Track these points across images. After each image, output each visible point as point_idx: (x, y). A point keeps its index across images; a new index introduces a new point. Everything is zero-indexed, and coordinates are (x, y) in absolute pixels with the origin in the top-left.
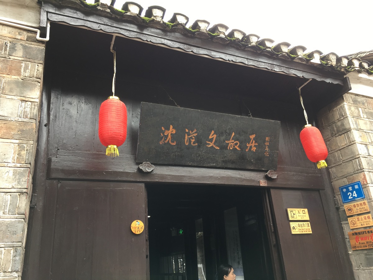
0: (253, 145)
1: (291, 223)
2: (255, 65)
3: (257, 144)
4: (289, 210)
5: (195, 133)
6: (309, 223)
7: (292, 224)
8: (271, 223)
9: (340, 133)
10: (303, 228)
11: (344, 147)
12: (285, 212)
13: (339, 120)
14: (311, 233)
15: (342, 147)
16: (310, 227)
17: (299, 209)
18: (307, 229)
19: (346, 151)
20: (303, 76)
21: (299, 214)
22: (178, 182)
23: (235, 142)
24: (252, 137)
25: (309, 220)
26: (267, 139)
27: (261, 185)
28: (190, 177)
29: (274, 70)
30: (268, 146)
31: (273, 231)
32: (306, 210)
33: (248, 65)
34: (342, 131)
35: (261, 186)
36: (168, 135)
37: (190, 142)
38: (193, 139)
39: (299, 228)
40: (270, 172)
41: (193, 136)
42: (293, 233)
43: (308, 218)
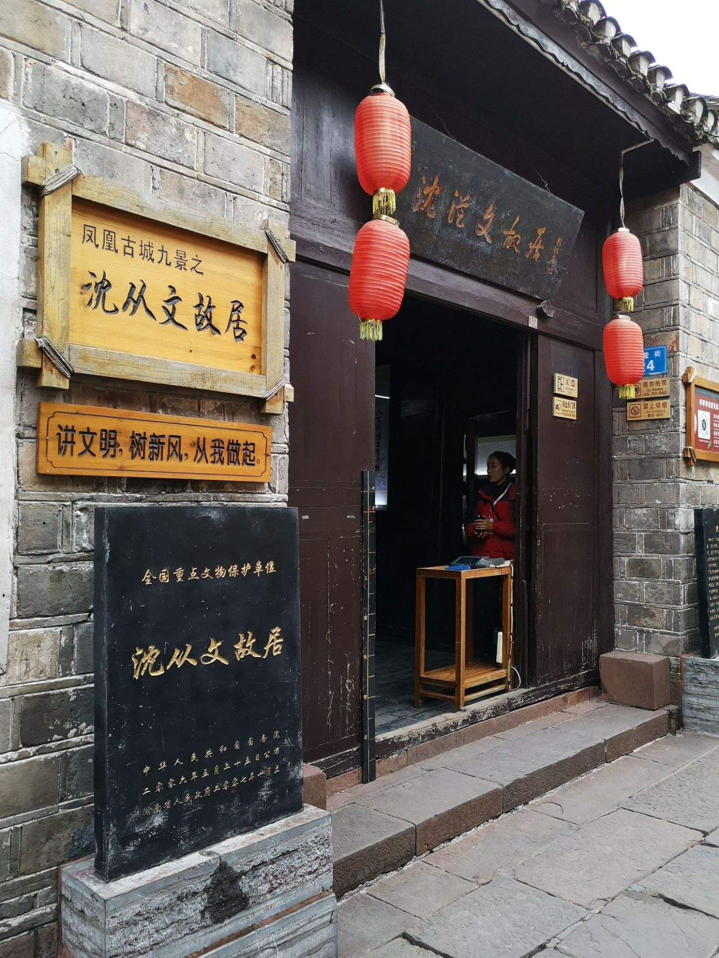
0: (538, 247)
1: (556, 398)
2: (595, 86)
3: (542, 248)
4: (557, 375)
5: (467, 202)
6: (575, 402)
7: (557, 401)
8: (528, 393)
9: (654, 255)
10: (567, 409)
11: (655, 281)
12: (551, 376)
13: (659, 231)
14: (575, 418)
15: (652, 282)
16: (575, 410)
17: (568, 377)
18: (571, 412)
19: (657, 290)
20: (646, 132)
21: (567, 386)
22: (425, 293)
23: (516, 237)
24: (541, 232)
25: (577, 397)
26: (559, 240)
27: (530, 325)
28: (442, 288)
29: (616, 107)
30: (556, 255)
31: (528, 407)
32: (576, 380)
33: (585, 82)
34: (659, 252)
35: (530, 327)
36: (428, 195)
37: (456, 218)
38: (460, 213)
39: (563, 407)
40: (547, 303)
41: (463, 208)
42: (556, 415)
43: (575, 394)
